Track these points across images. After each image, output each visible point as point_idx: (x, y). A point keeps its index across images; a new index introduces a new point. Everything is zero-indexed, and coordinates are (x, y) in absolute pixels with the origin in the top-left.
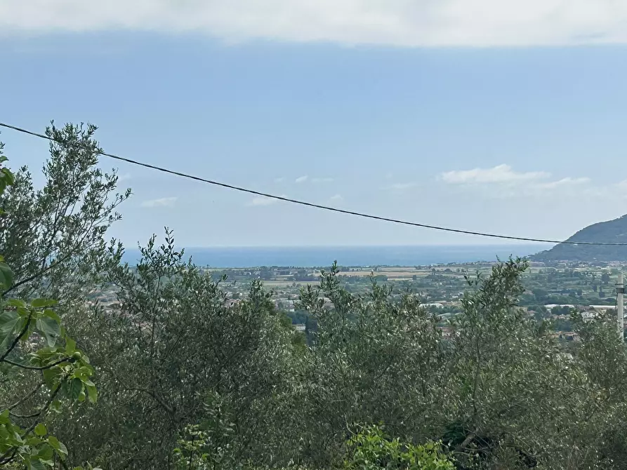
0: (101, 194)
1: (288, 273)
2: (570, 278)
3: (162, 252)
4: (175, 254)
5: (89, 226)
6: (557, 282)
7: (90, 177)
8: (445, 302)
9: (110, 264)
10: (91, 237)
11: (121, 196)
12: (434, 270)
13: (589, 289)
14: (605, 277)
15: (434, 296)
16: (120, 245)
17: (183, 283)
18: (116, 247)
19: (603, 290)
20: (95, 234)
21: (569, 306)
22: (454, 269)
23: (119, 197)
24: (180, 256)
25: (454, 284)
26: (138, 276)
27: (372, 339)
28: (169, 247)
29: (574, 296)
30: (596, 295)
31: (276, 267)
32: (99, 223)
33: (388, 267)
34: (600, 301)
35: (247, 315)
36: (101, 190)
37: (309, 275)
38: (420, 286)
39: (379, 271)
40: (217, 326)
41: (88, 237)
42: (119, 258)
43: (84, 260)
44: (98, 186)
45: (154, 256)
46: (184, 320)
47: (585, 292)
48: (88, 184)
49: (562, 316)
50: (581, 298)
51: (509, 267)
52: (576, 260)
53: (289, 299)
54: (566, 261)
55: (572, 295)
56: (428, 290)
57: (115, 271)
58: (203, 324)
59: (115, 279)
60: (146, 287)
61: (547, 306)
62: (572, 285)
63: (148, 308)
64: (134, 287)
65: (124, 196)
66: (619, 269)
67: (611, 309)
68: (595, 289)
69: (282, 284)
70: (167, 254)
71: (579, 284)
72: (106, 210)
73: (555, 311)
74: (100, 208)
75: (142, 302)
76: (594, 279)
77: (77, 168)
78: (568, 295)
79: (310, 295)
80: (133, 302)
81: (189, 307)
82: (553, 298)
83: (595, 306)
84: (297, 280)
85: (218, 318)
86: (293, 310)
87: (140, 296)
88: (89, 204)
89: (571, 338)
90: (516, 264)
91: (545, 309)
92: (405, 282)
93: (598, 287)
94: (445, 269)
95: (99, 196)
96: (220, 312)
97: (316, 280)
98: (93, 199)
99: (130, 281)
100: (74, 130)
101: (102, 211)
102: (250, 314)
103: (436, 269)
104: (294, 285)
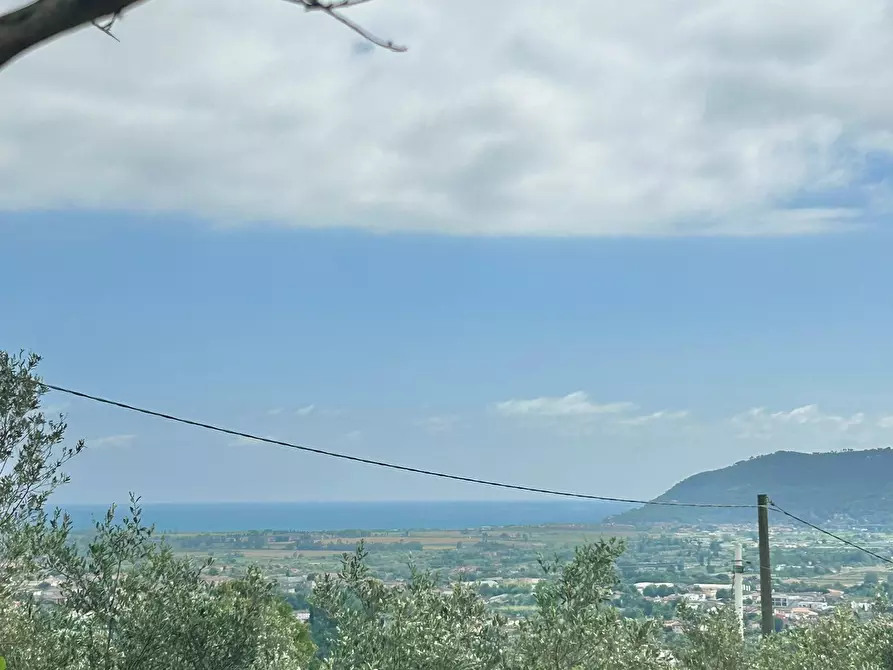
0: (44, 448)
1: (286, 539)
2: (667, 546)
3: (124, 527)
4: (142, 530)
5: (24, 493)
6: (650, 552)
7: (28, 425)
8: (501, 578)
9: (53, 544)
10: (26, 507)
11: (71, 451)
12: (485, 535)
13: (694, 561)
14: (715, 546)
15: (485, 572)
16: (66, 518)
17: (153, 569)
18: (60, 522)
19: (712, 564)
20: (31, 504)
21: (667, 584)
22: (512, 534)
23: (67, 451)
24: (149, 533)
25: (513, 554)
26: (90, 560)
27: (412, 649)
28: (135, 519)
29: (674, 571)
30: (703, 570)
31: (270, 531)
32: (37, 489)
33: (425, 531)
34: (709, 578)
35: (241, 613)
36: (43, 443)
37: (315, 542)
38: (468, 556)
39: (412, 536)
40: (199, 629)
41: (22, 507)
42: (64, 535)
43: (16, 539)
44: (39, 436)
45: (113, 532)
46: (154, 622)
47: (688, 567)
48: (25, 433)
49: (658, 599)
50: (683, 574)
51: (599, 550)
52: (676, 522)
53: (288, 575)
54: (663, 524)
55: (671, 569)
56: (477, 563)
57: (58, 553)
58: (179, 628)
59: (58, 565)
60: (101, 576)
61: (638, 585)
62: (670, 555)
63: (103, 605)
64: (84, 576)
65: (75, 450)
66: (733, 535)
67: (723, 590)
68: (701, 561)
69: (278, 555)
70: (131, 531)
71: (679, 555)
72: (49, 470)
73: (647, 591)
74: (40, 467)
75: (95, 596)
76: (700, 547)
77: (10, 412)
78: (665, 569)
79: (328, 588)
80: (82, 596)
81: (160, 603)
82: (646, 574)
83: (701, 586)
84: (299, 549)
85: (200, 619)
86: (292, 591)
87: (93, 590)
88: (26, 462)
89: (670, 629)
90: (609, 545)
91: (635, 590)
92: (446, 552)
93: (705, 559)
94: (500, 533)
95: (40, 451)
96: (203, 610)
97: (325, 549)
98: (31, 454)
99: (79, 567)
100: (9, 361)
101: (42, 472)
102: (245, 614)
103: (489, 534)
104: (295, 555)
